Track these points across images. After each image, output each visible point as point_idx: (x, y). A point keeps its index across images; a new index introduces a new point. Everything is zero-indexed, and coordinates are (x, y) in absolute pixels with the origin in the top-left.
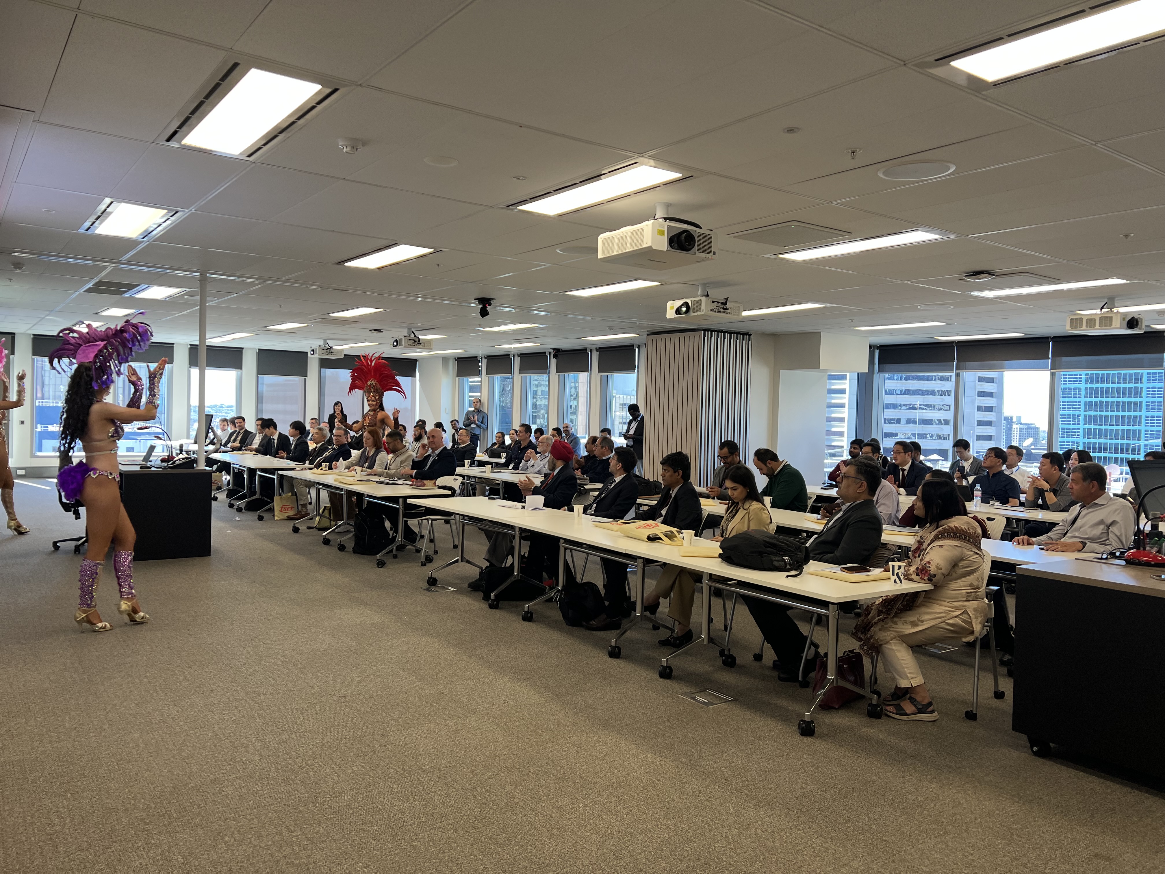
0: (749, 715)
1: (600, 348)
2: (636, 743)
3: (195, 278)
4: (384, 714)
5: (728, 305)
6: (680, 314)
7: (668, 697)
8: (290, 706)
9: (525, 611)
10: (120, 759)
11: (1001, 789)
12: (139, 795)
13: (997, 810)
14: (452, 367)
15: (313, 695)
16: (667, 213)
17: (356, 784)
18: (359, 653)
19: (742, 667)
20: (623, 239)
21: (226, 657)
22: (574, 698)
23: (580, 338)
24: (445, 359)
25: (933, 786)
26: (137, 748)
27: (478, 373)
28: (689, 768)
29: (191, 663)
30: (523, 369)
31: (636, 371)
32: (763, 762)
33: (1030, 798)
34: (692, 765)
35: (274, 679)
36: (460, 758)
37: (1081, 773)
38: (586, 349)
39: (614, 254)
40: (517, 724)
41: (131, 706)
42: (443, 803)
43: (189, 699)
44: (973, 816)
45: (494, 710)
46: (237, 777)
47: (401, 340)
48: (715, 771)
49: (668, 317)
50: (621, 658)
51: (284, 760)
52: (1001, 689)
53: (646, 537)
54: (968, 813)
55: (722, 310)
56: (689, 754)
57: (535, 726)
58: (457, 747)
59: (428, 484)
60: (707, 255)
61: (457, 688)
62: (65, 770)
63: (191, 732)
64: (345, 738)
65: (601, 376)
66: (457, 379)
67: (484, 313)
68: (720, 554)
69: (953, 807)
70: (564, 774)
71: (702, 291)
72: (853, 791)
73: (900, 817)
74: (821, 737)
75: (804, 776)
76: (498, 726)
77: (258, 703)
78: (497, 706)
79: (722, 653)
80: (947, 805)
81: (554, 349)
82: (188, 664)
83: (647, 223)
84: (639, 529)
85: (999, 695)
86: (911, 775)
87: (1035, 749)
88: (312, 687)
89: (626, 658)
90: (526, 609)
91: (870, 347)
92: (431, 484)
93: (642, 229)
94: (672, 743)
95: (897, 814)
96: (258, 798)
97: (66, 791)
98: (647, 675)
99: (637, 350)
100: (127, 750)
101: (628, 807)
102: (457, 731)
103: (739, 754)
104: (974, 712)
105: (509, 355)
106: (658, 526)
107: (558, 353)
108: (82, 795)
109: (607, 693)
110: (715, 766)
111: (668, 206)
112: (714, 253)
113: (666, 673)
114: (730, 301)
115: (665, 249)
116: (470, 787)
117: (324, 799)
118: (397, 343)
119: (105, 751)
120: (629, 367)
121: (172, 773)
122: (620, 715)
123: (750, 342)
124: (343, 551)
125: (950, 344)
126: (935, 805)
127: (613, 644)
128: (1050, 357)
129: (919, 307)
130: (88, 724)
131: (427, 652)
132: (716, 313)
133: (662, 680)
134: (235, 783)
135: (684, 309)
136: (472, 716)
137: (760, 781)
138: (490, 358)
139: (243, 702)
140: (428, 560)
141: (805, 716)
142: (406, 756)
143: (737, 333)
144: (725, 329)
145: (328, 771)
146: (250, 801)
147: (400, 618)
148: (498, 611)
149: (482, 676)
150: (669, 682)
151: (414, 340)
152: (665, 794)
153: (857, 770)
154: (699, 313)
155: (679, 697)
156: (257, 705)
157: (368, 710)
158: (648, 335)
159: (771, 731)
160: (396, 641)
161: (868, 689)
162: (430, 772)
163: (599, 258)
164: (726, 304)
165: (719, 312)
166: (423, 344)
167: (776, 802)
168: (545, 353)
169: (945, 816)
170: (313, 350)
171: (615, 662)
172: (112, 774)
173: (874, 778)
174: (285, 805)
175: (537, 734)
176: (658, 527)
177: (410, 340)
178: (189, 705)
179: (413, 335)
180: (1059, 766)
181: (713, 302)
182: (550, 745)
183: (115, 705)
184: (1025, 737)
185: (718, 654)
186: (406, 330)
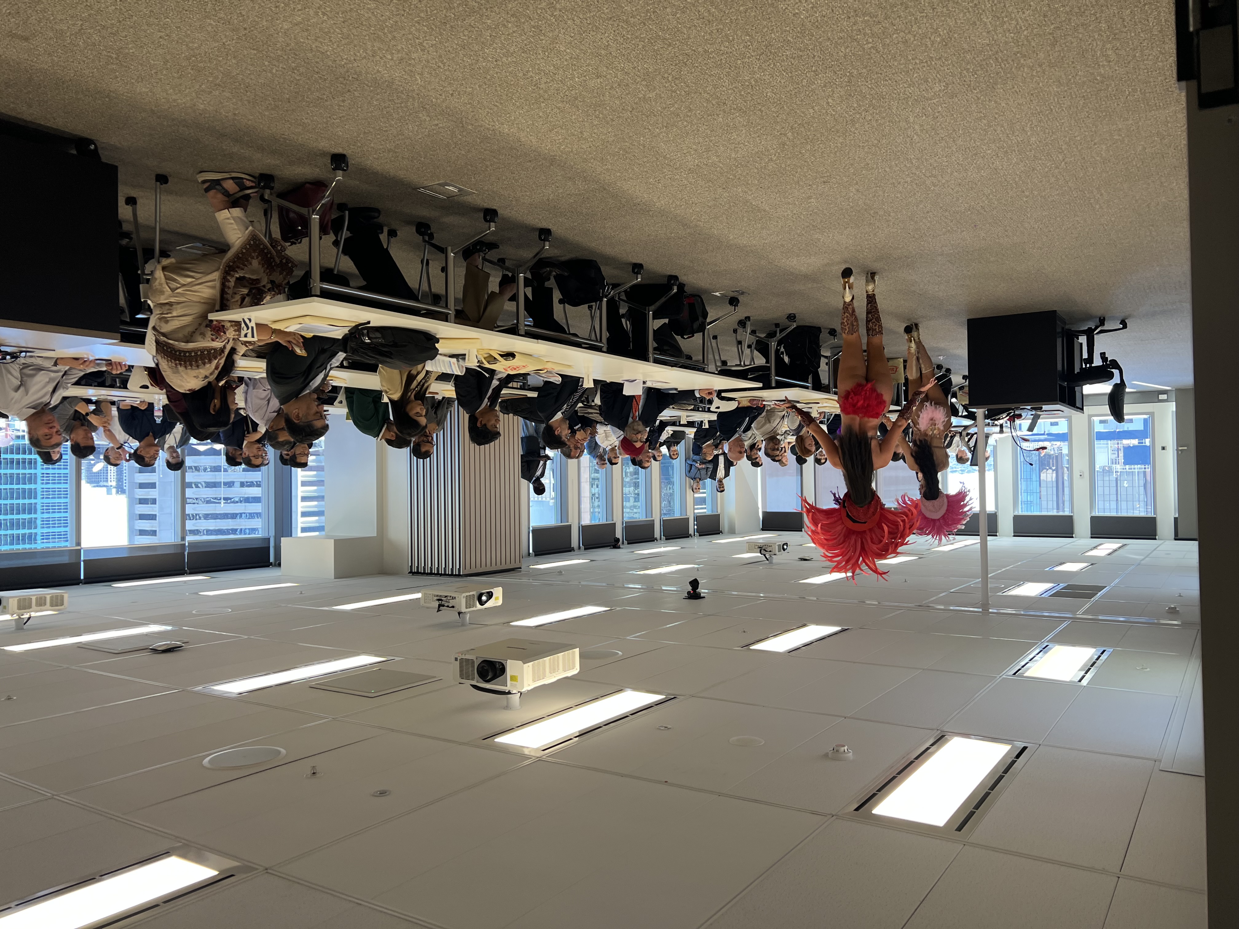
0: (401, 174)
1: (570, 551)
2: (520, 143)
3: (994, 607)
4: (783, 166)
5: (437, 604)
6: (488, 593)
7: (487, 191)
8: (880, 171)
9: (640, 274)
10: (1049, 115)
11: (129, 105)
12: (1028, 80)
13: (133, 83)
14: (724, 524)
15: (857, 183)
16: (507, 699)
17: (810, 95)
18: (811, 227)
19: (409, 223)
20: (553, 670)
21: (946, 218)
22: (586, 186)
23: (592, 561)
24: (732, 532)
25: (202, 106)
26: (1033, 126)
27: (698, 518)
28: (464, 119)
29: (983, 212)
30: (650, 525)
31: (531, 529)
32: (386, 127)
33: (98, 96)
34: (461, 122)
35: (897, 197)
36: (704, 124)
37: (42, 123)
38: (585, 549)
39: (563, 653)
40: (645, 160)
41: (1040, 167)
42: (720, 78)
43: (982, 176)
44: (159, 76)
45: (670, 173)
46: (931, 100)
47: (779, 551)
48: (436, 116)
49: (500, 589)
50: (538, 229)
51: (884, 118)
52: (129, 208)
53: (517, 357)
54: (165, 79)
55: (443, 599)
56: (464, 133)
57: (626, 157)
58: (707, 134)
59: (746, 403)
60: (464, 657)
61: (709, 194)
62: (1104, 103)
63: (979, 144)
64: (822, 140)
65: (568, 522)
66: (719, 512)
67: (695, 584)
68: (438, 342)
69: (180, 85)
70: (595, 111)
71: (464, 618)
72: (289, 99)
73: (238, 74)
74: (323, 154)
75: (342, 113)
76: (665, 157)
77: (912, 174)
78: (667, 177)
79: (431, 236)
80: (188, 87)
81: (619, 548)
82: (985, 211)
83: (529, 688)
84: (524, 365)
85: (131, 201)
86: (227, 117)
87: (92, 147)
88: (858, 191)
89: (533, 229)
90: (639, 276)
91: (279, 565)
92: (743, 403)
93: (534, 681)
94: (482, 144)
95: (241, 76)
96: (909, 80)
97: (1102, 82)
98: (510, 213)
99: (531, 551)
100: (1042, 124)
101: (528, 78)
102: (708, 150)
103: (410, 134)
104: (158, 183)
105: (666, 539)
106: (504, 369)
107: (615, 544)
108: (1085, 79)
109: (552, 192)
110: (436, 122)
111: (507, 707)
112: (456, 659)
113: (490, 214)
114: (436, 608)
115: (509, 661)
116: (693, 95)
117: (842, 80)
118: (783, 547)
119: (1065, 122)
120: (538, 533)
121: (996, 102)
122: (538, 170)
123: (410, 564)
124: (831, 329)
125: (194, 571)
126: (200, 86)
127: (547, 243)
128: (82, 563)
129: (230, 610)
130: (1082, 148)
131: (741, 230)
132: (449, 595)
133: (495, 208)
134: (933, 94)
135: (484, 598)
136: (693, 167)
137: (389, 107)
138: (686, 535)
139: (928, 174)
140: (743, 323)
141: (341, 175)
142: (759, 124)
143: (424, 573)
144: (438, 578)
145: (839, 108)
146: (916, 77)
147: (769, 263)
148: (669, 273)
149: (683, 207)
150: (486, 205)
151: (766, 551)
152: (489, 92)
153: (285, 120)
154: (468, 594)
155: (476, 191)
156: (913, 171)
157: (799, 170)
158: (520, 568)
159: (378, 159)
160: (773, 240)
161: (274, 204)
162: (734, 109)
163: (578, 649)
164: (440, 606)
165: (446, 597)
166: (756, 547)
167: (371, 86)
168: (628, 544)
169: (189, 75)
171: (544, 225)
172: (1056, 100)
173: (266, 113)
174: (881, 74)
175: (624, 150)
176: (504, 367)
177: (770, 551)
178: (982, 169)
179: (768, 557)
180: (67, 130)
181: (453, 607)
182: (611, 139)
183: (1057, 167)
184: (104, 160)
185: (435, 235)
186: (774, 561)
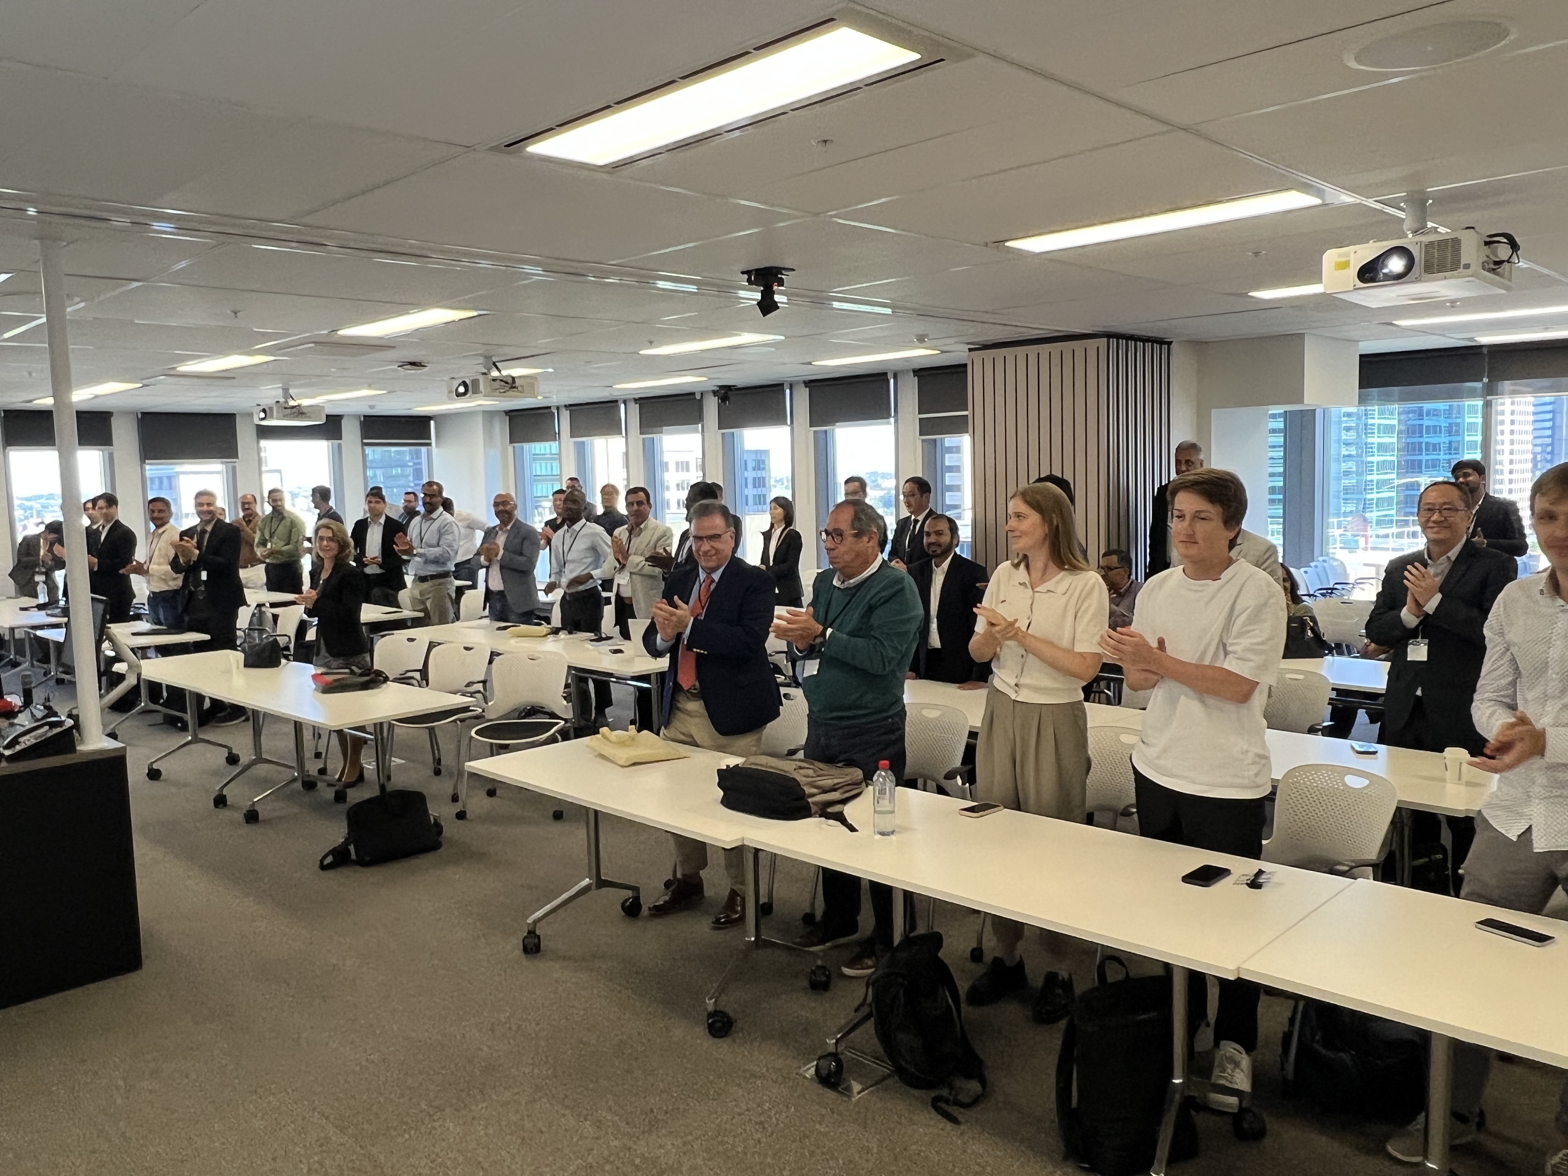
1: (811, 381)
14: (500, 427)
24: (488, 416)
27: (553, 436)
30: (647, 425)
38: (782, 385)
65: (815, 432)
66: (511, 447)
81: (719, 387)
99: (892, 381)
105: (614, 401)
107: (725, 393)
118: (466, 387)
120: (877, 411)
123: (1171, 358)
138: (575, 408)
151: (502, 380)
158: (972, 350)
166: (520, 388)
168: (693, 394)
170: (264, 411)
177: (495, 380)
186: (481, 360)
